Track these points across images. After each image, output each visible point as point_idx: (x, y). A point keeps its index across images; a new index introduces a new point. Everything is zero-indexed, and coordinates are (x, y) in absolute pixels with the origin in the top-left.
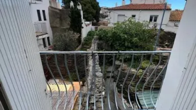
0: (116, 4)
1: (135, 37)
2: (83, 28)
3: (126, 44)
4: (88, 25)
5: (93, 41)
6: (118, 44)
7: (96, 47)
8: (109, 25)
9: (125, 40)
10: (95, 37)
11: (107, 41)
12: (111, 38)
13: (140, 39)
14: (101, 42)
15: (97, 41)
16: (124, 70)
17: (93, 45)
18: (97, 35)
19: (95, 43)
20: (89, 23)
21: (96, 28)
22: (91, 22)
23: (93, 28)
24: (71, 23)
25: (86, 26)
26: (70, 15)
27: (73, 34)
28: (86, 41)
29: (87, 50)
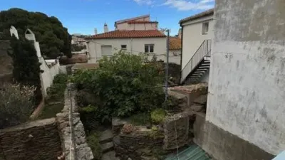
0: (96, 31)
1: (134, 77)
2: (43, 71)
3: (124, 90)
4: (53, 64)
5: (66, 93)
6: (111, 92)
7: (74, 104)
8: (89, 62)
9: (120, 84)
10: (69, 84)
11: (92, 90)
12: (98, 85)
13: (142, 79)
14: (82, 92)
15: (75, 93)
17: (67, 101)
18: (72, 81)
19: (71, 96)
20: (53, 61)
21: (69, 69)
22: (58, 60)
23: (64, 68)
24: (14, 65)
25: (49, 66)
26: (11, 52)
27: (21, 88)
28: (53, 93)
29: (58, 114)
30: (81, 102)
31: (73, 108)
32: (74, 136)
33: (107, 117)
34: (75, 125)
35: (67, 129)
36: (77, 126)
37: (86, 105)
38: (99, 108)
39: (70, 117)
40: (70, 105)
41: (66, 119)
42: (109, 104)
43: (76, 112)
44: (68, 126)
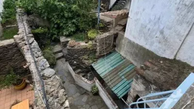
1: (73, 4)
3: (66, 15)
5: (17, 17)
6: (56, 16)
7: (27, 27)
9: (62, 9)
10: (19, 10)
11: (40, 15)
12: (44, 10)
13: (80, 6)
14: (31, 17)
15: (25, 18)
16: (73, 47)
17: (20, 25)
18: (20, 7)
19: (23, 21)
29: (15, 36)
30: (32, 25)
31: (27, 31)
32: (32, 52)
33: (56, 36)
34: (31, 44)
35: (25, 47)
36: (33, 45)
37: (37, 27)
38: (49, 29)
39: (25, 38)
40: (23, 28)
41: (22, 39)
42: (56, 26)
43: (30, 33)
44: (26, 45)
